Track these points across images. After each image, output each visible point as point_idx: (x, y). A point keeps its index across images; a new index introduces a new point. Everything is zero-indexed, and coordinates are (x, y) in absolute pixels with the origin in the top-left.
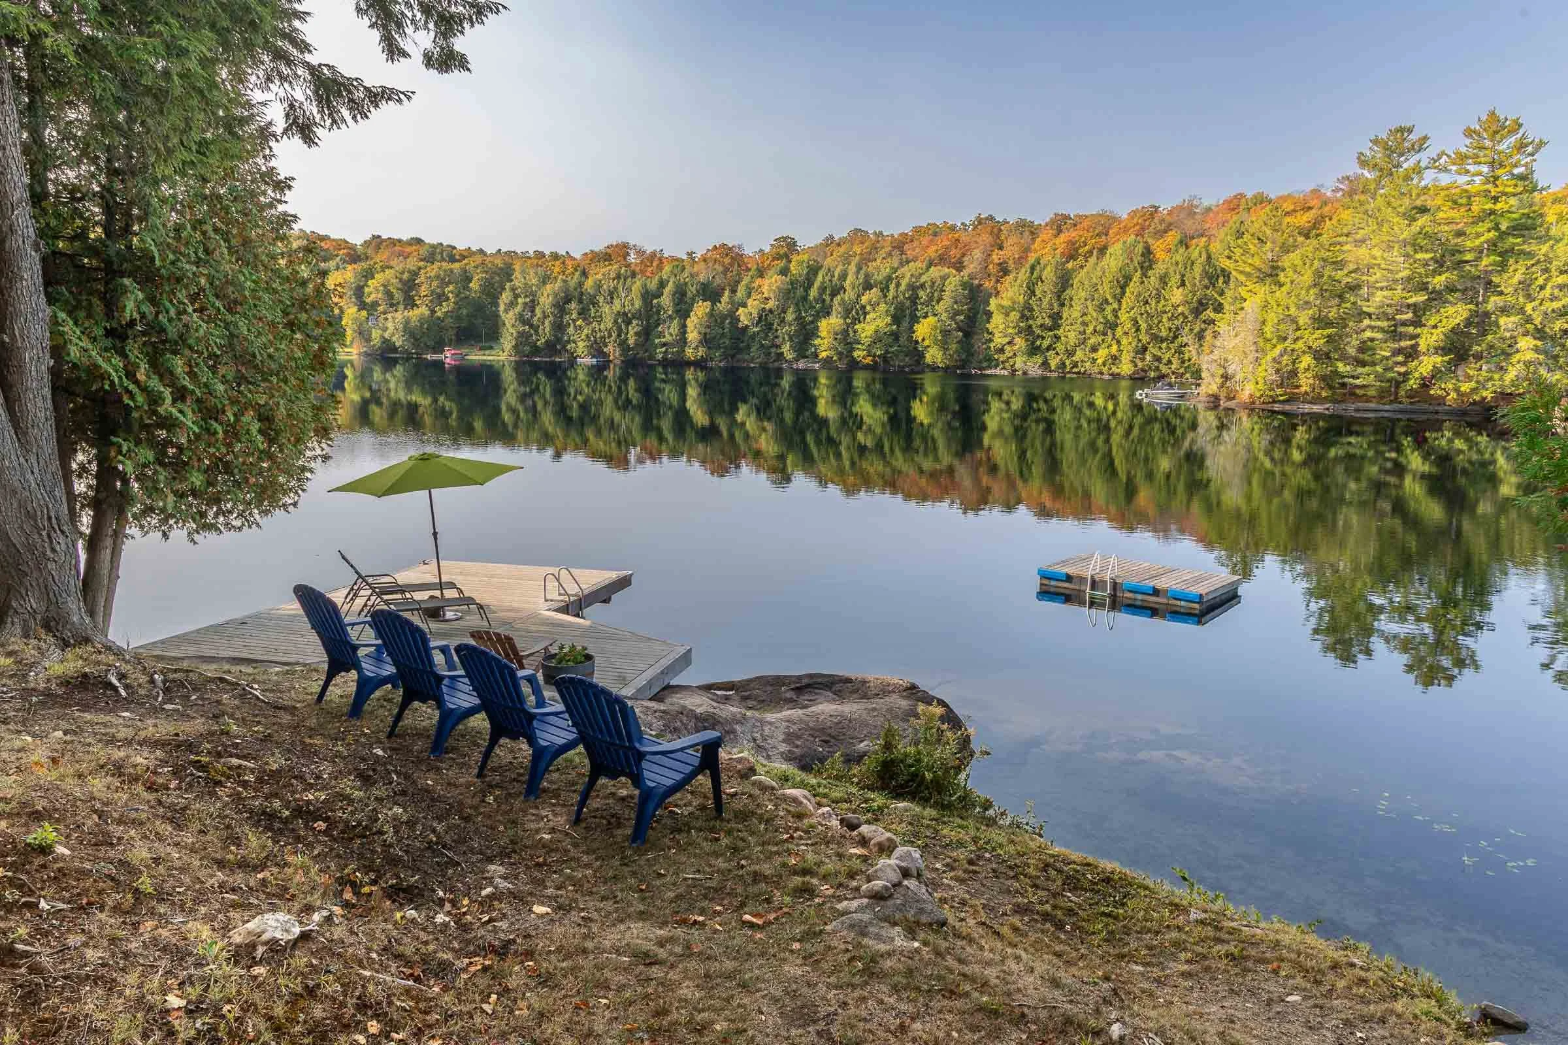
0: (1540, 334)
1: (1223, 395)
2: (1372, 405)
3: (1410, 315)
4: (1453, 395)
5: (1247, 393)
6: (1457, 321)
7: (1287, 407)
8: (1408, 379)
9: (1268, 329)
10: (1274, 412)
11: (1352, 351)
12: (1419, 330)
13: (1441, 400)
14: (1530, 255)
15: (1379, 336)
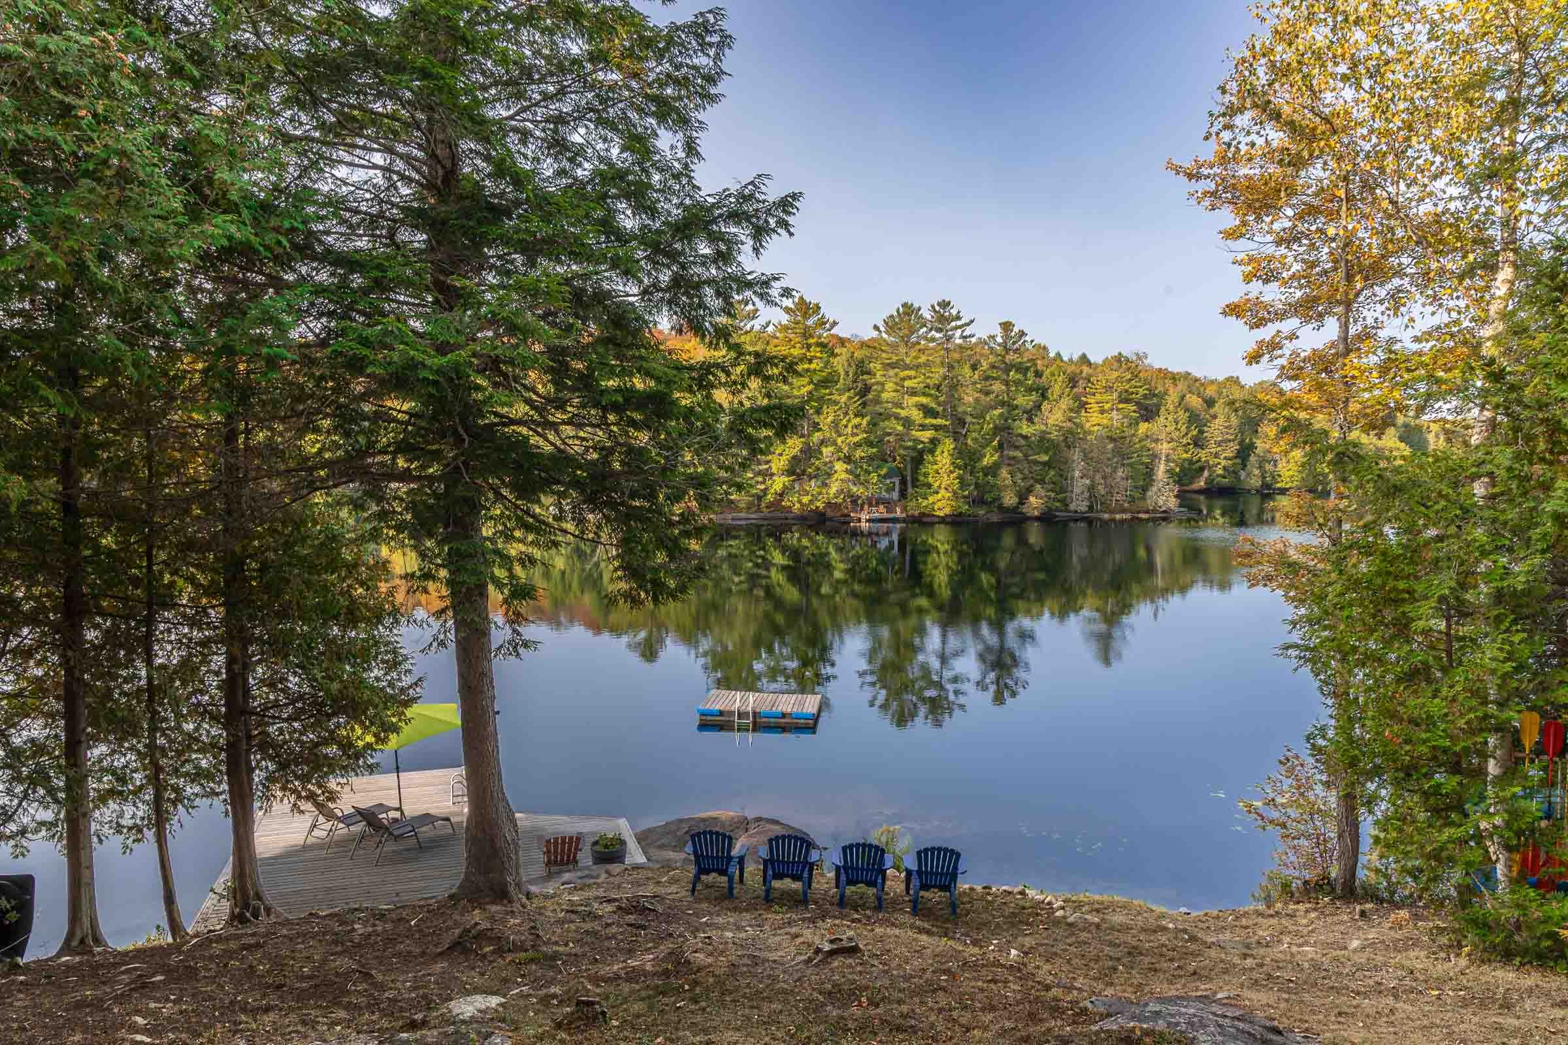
0: (848, 459)
2: (743, 515)
4: (797, 506)
6: (795, 451)
8: (765, 495)
12: (770, 457)
13: (789, 510)
14: (835, 403)
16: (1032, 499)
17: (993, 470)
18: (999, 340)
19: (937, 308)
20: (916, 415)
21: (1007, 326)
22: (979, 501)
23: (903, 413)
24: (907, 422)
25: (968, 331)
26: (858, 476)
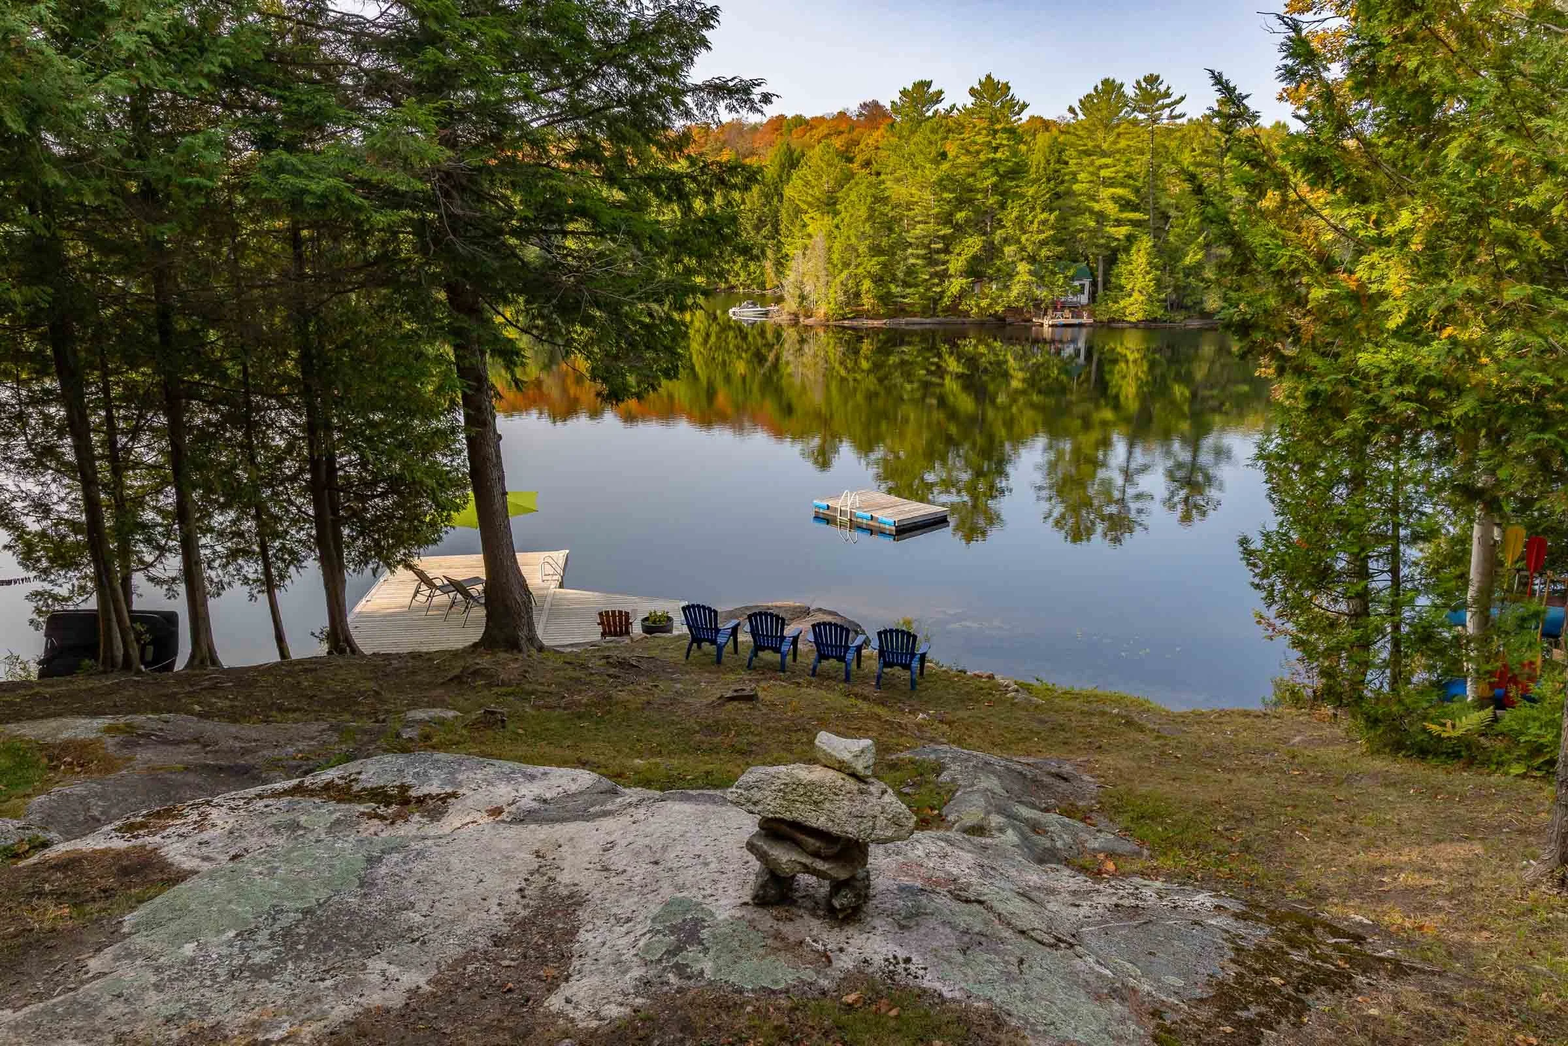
0: (1032, 259)
1: (802, 312)
2: (917, 319)
3: (940, 246)
4: (975, 310)
5: (822, 312)
6: (975, 250)
7: (855, 323)
8: (941, 298)
9: (835, 257)
10: (844, 328)
11: (900, 275)
12: (948, 257)
13: (967, 314)
14: (1022, 196)
15: (919, 262)
17: (1196, 270)
19: (1144, 85)
20: (1111, 209)
22: (1176, 306)
23: (1097, 207)
24: (1101, 217)
25: (1178, 110)
26: (1042, 278)
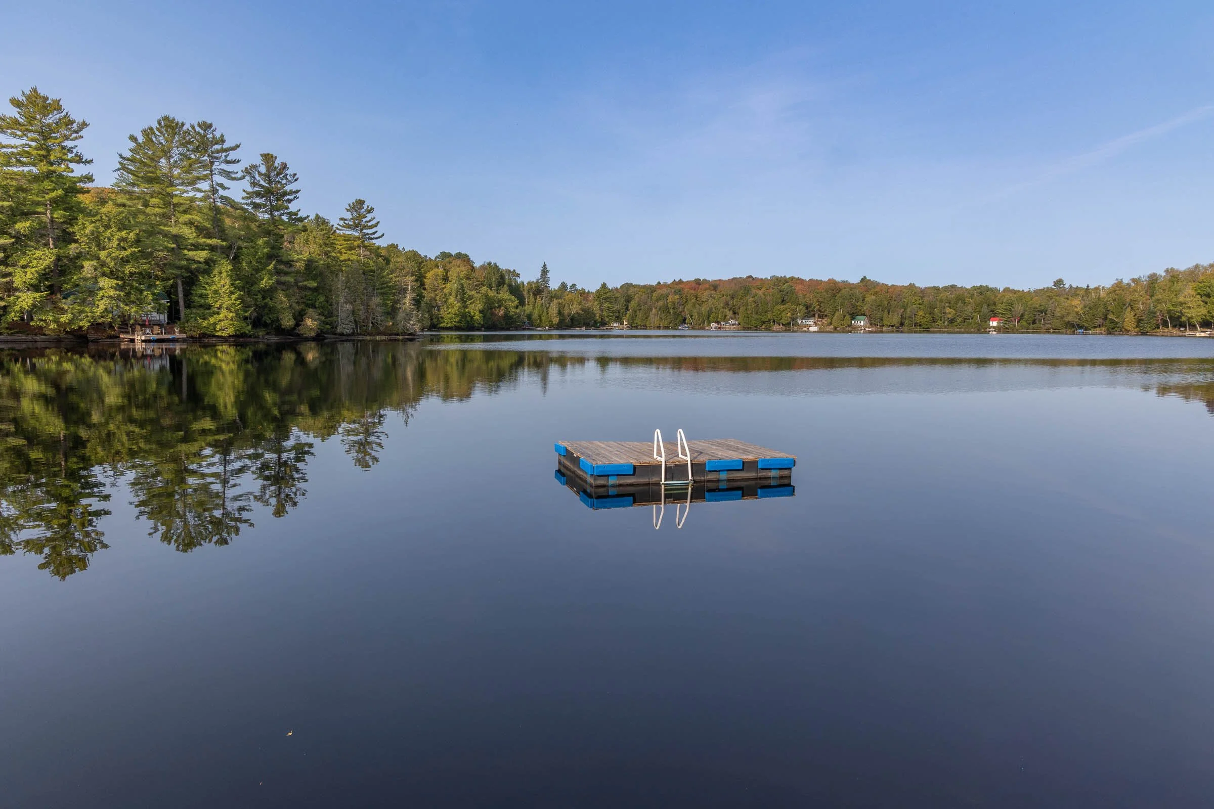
0: (115, 275)
4: (53, 326)
6: (47, 262)
8: (8, 313)
12: (10, 269)
13: (41, 330)
16: (309, 322)
17: (268, 293)
18: (263, 169)
19: (198, 129)
20: (189, 234)
21: (268, 158)
22: (257, 323)
23: (174, 230)
24: (180, 241)
25: (232, 156)
26: (128, 294)
